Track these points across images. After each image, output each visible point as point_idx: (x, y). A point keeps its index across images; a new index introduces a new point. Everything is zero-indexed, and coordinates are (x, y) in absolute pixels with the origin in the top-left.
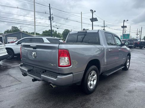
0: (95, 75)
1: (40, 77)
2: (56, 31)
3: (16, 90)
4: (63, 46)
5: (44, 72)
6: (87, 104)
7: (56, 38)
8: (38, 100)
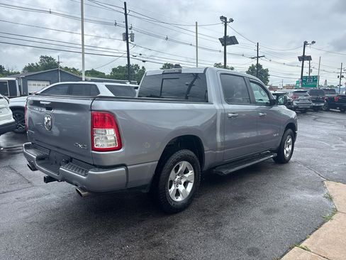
0: (190, 172)
1: (58, 172)
2: (143, 67)
3: (15, 202)
4: (103, 105)
5: (69, 161)
6: (160, 234)
7: (128, 84)
8: (55, 224)
